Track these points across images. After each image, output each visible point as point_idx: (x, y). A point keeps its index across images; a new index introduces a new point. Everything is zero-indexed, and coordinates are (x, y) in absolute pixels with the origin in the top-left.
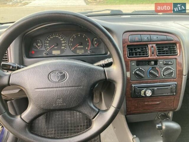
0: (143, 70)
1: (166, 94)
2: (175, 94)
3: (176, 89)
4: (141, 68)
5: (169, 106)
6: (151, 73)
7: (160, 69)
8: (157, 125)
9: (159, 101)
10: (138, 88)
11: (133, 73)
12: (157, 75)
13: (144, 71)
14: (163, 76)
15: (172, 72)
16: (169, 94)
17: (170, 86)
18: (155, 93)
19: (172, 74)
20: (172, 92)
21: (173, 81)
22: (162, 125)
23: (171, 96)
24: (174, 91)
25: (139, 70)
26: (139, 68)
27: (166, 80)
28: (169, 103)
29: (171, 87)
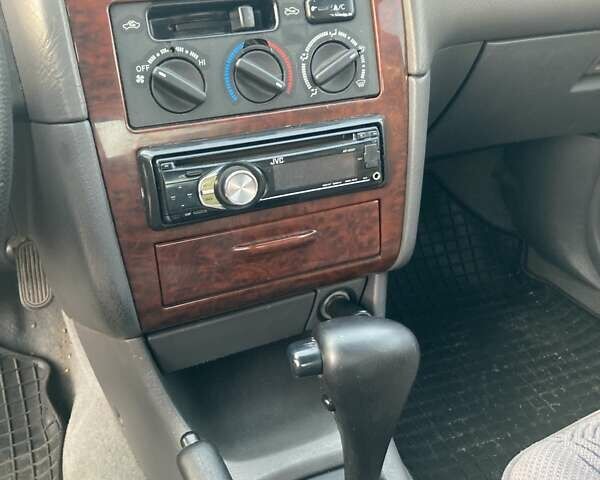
0: (196, 56)
1: (336, 185)
2: (377, 176)
3: (381, 149)
4: (179, 49)
5: (361, 247)
6: (242, 75)
7: (293, 49)
8: (297, 355)
9: (308, 228)
10: (178, 163)
11: (140, 79)
12: (279, 85)
13: (202, 63)
14: (309, 86)
15: (355, 61)
16: (348, 183)
17: (349, 137)
18: (278, 187)
19: (356, 75)
20: (363, 169)
21: (366, 110)
22: (321, 346)
23: (365, 195)
24: (375, 161)
25: (171, 60)
26: (173, 49)
27: (329, 111)
28: (357, 232)
29: (354, 141)
